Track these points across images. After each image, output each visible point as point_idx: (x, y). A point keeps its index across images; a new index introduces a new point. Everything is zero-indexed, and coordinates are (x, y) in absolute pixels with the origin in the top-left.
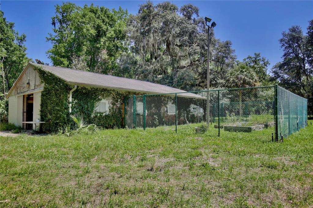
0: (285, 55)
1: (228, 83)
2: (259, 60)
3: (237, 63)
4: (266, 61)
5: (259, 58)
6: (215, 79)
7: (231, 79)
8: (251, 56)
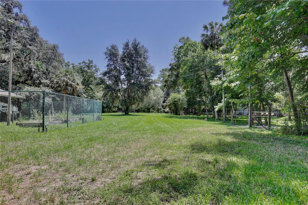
0: (108, 66)
1: (52, 84)
2: (91, 66)
3: (72, 66)
4: (97, 68)
5: (92, 65)
6: (39, 79)
7: (55, 80)
8: (85, 61)
